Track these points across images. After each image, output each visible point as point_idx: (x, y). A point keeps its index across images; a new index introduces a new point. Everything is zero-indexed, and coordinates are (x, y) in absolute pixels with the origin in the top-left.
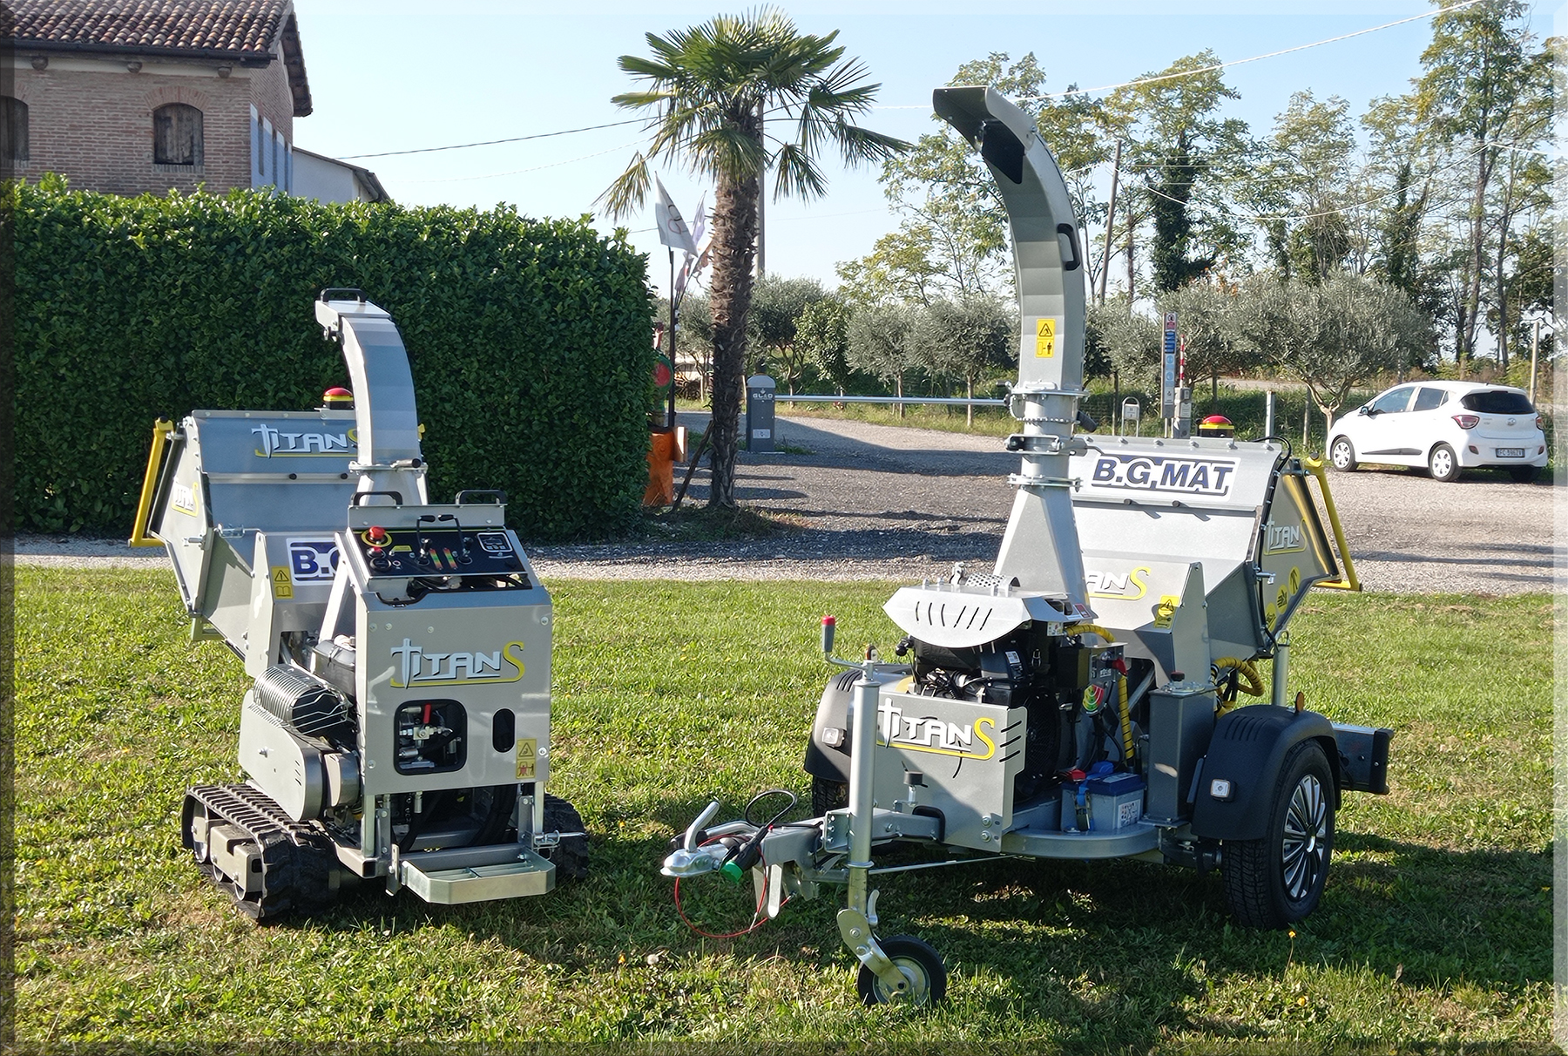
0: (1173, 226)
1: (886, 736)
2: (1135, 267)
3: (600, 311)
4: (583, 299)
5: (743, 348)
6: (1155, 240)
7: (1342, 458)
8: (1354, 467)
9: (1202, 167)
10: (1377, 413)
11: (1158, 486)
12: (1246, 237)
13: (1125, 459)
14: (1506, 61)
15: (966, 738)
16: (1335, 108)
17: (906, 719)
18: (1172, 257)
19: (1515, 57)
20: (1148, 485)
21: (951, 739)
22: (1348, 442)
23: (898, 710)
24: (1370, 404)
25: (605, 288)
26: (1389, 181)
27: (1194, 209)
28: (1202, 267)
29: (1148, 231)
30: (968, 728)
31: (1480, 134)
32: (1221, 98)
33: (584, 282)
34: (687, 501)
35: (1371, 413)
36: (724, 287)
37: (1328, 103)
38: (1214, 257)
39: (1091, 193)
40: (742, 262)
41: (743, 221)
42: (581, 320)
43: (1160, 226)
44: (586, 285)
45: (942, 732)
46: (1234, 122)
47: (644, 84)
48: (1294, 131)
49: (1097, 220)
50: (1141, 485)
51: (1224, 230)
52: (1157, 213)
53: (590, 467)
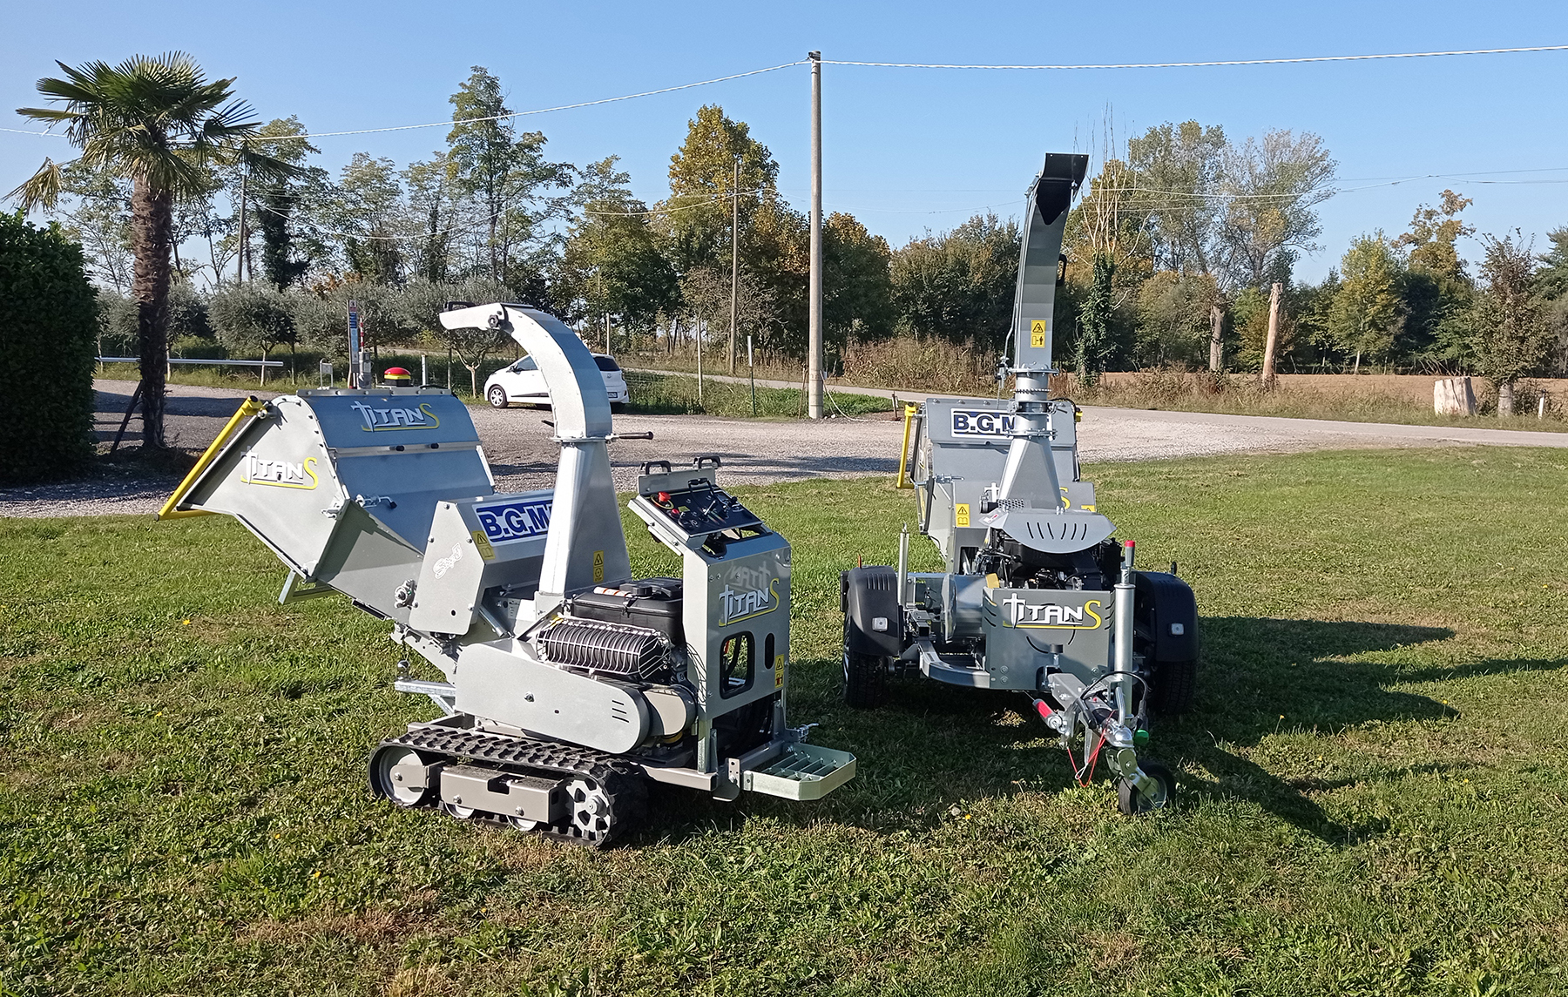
0: (278, 239)
1: (1013, 621)
2: (253, 265)
3: (54, 291)
4: (36, 281)
5: (166, 323)
6: (265, 247)
7: (497, 399)
8: (505, 405)
9: (295, 199)
10: (520, 370)
11: (1002, 432)
12: (332, 249)
13: (973, 415)
14: (501, 146)
15: (1079, 616)
16: (384, 164)
17: (1030, 607)
18: (279, 259)
19: (506, 143)
20: (994, 432)
21: (1066, 617)
22: (502, 390)
23: (1023, 601)
24: (515, 364)
25: (55, 270)
26: (426, 217)
27: (294, 227)
28: (301, 267)
29: (258, 240)
30: (1080, 609)
31: (490, 191)
32: (307, 152)
33: (35, 266)
34: (124, 444)
35: (516, 370)
36: (148, 274)
37: (379, 162)
38: (309, 260)
39: (212, 211)
40: (162, 253)
41: (161, 222)
42: (35, 298)
43: (267, 237)
44: (38, 269)
45: (1059, 614)
46: (318, 170)
47: (61, 104)
48: (358, 179)
49: (221, 231)
50: (990, 432)
51: (315, 243)
52: (265, 229)
53: (52, 420)
